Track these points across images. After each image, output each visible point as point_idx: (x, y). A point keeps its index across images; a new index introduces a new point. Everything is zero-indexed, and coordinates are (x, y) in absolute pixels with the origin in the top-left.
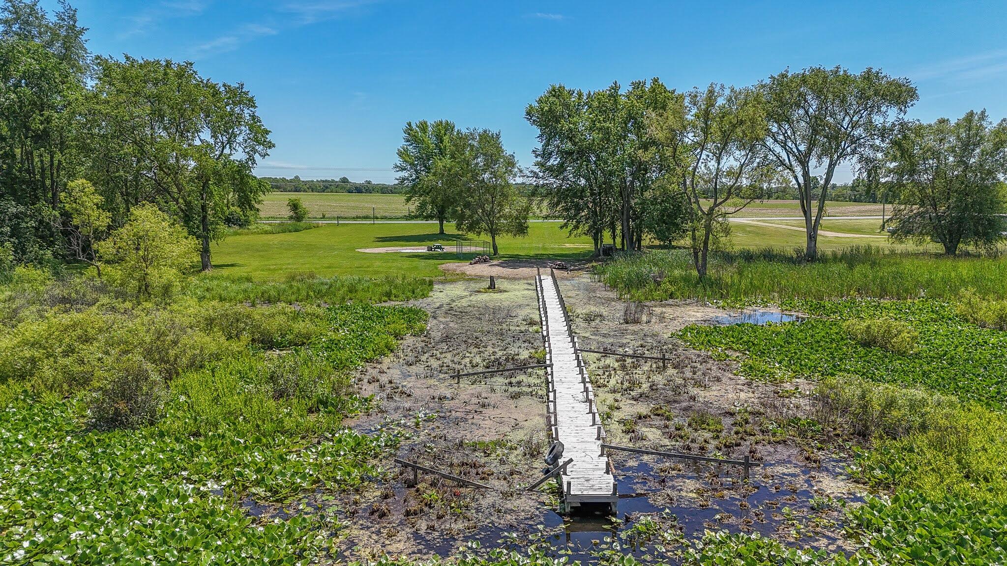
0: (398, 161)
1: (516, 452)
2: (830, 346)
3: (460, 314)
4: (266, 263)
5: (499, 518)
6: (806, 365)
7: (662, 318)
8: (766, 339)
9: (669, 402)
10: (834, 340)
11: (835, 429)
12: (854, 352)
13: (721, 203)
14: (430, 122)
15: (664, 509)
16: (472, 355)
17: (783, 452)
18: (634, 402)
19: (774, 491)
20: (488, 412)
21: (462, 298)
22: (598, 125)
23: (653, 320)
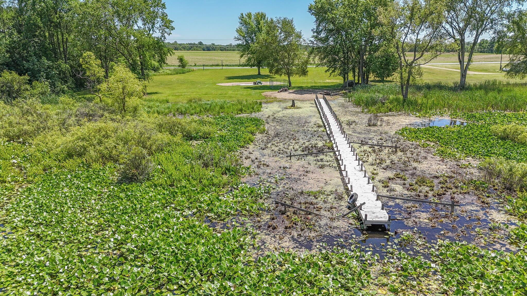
0: (236, 35)
1: (330, 197)
2: (483, 139)
3: (280, 121)
4: (173, 92)
5: (331, 231)
6: (472, 150)
7: (388, 123)
8: (448, 135)
9: (402, 171)
10: (485, 136)
11: (494, 186)
12: (497, 143)
13: (417, 59)
14: (253, 13)
15: (414, 228)
16: (293, 144)
17: (469, 198)
18: (384, 171)
19: (468, 219)
20: (310, 175)
21: (279, 112)
22: (348, 15)
23: (384, 124)
